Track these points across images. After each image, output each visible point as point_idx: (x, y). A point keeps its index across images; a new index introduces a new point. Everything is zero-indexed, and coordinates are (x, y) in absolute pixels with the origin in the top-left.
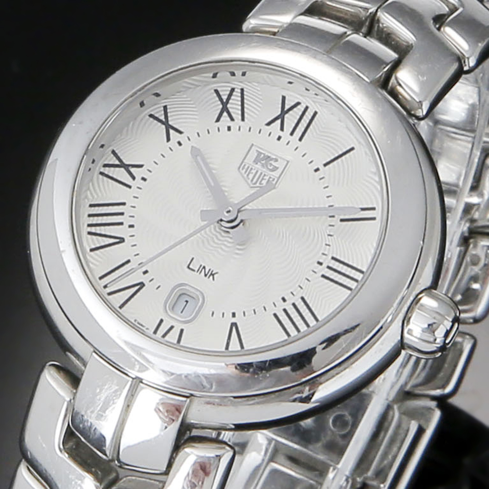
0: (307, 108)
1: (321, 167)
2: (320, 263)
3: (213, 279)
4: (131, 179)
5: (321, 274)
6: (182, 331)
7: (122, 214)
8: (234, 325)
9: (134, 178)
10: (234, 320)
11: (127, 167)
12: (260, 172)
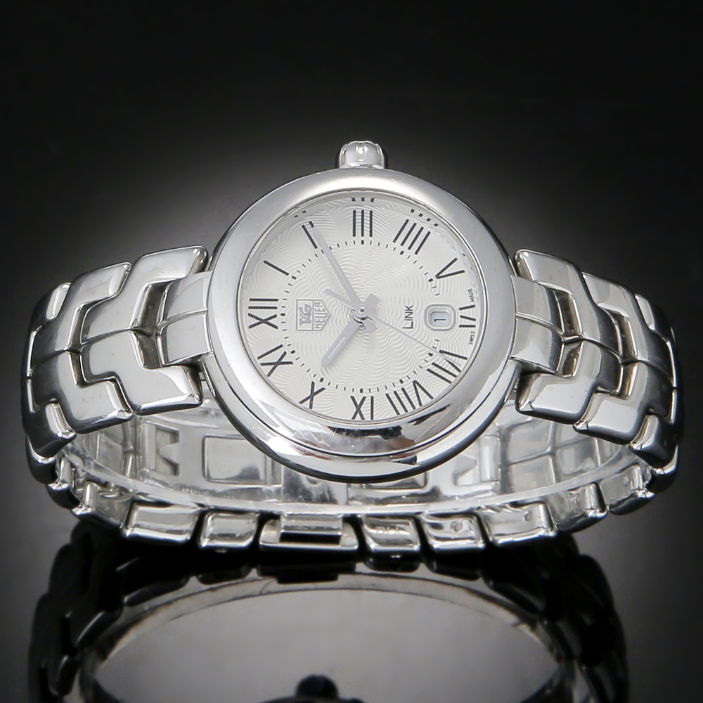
0: (250, 308)
1: (290, 276)
2: (363, 242)
3: (412, 307)
4: (366, 400)
5: (370, 238)
6: (461, 309)
7: (395, 392)
9: (364, 398)
10: (434, 278)
11: (358, 407)
12: (315, 315)
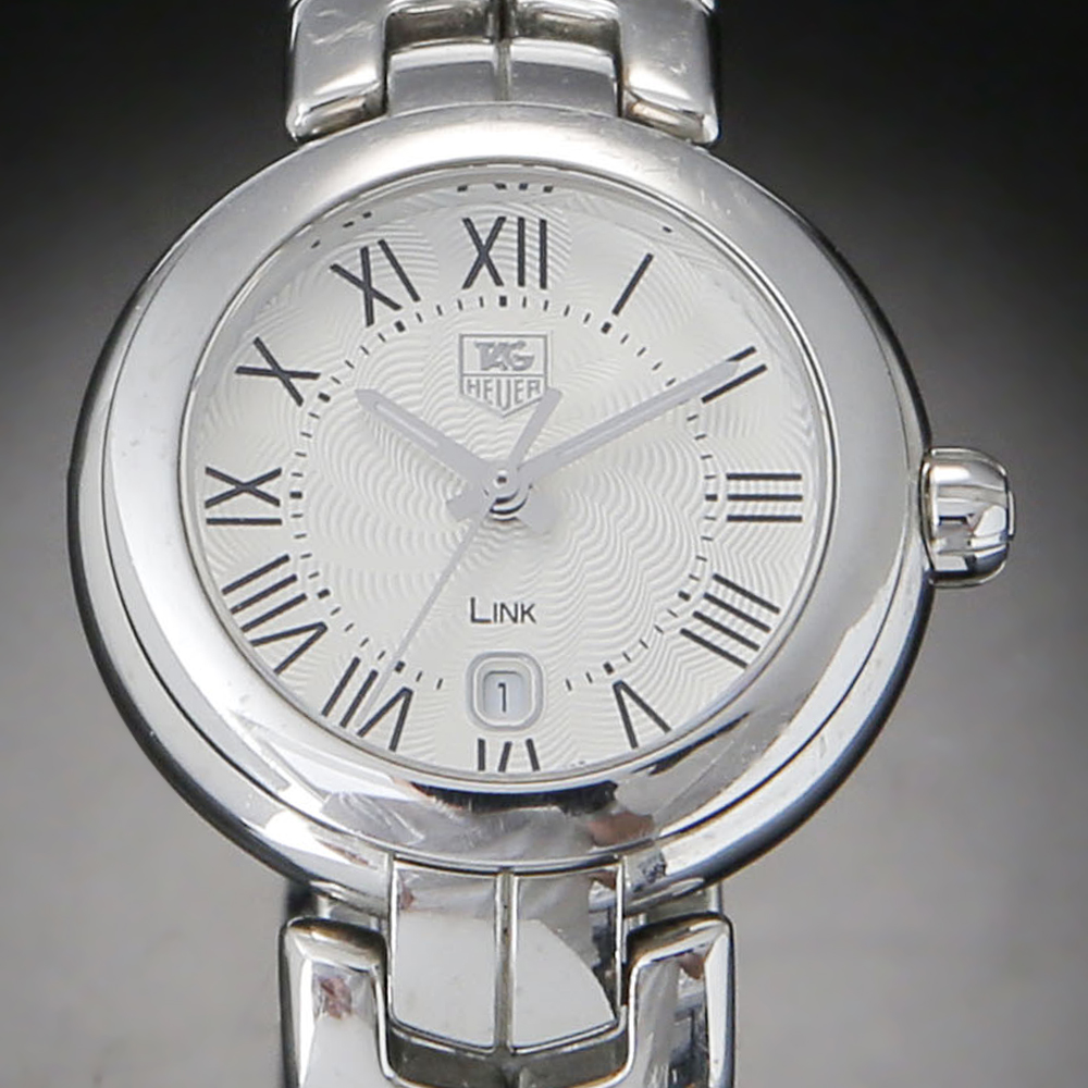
0: (521, 221)
1: (611, 319)
2: (713, 498)
3: (533, 619)
4: (270, 506)
5: (724, 517)
6: (530, 743)
7: (293, 579)
8: (619, 687)
9: (276, 502)
10: (614, 678)
11: (251, 488)
12: (504, 380)
